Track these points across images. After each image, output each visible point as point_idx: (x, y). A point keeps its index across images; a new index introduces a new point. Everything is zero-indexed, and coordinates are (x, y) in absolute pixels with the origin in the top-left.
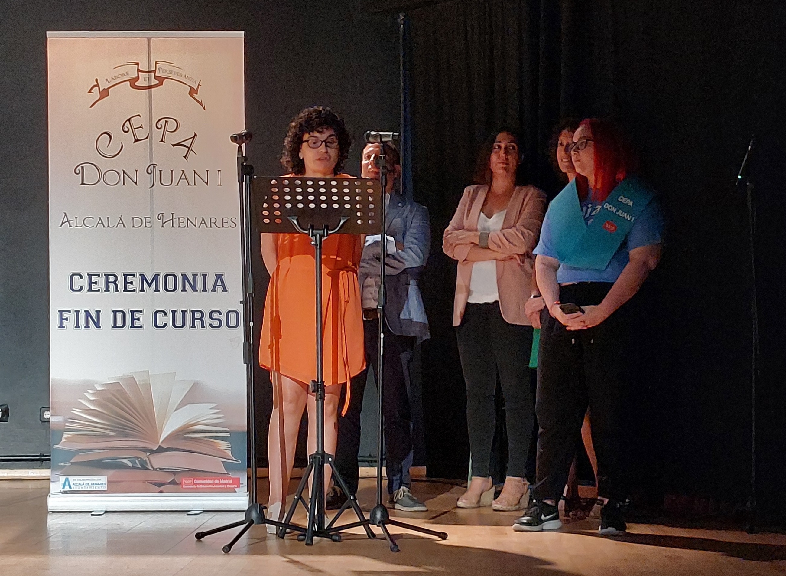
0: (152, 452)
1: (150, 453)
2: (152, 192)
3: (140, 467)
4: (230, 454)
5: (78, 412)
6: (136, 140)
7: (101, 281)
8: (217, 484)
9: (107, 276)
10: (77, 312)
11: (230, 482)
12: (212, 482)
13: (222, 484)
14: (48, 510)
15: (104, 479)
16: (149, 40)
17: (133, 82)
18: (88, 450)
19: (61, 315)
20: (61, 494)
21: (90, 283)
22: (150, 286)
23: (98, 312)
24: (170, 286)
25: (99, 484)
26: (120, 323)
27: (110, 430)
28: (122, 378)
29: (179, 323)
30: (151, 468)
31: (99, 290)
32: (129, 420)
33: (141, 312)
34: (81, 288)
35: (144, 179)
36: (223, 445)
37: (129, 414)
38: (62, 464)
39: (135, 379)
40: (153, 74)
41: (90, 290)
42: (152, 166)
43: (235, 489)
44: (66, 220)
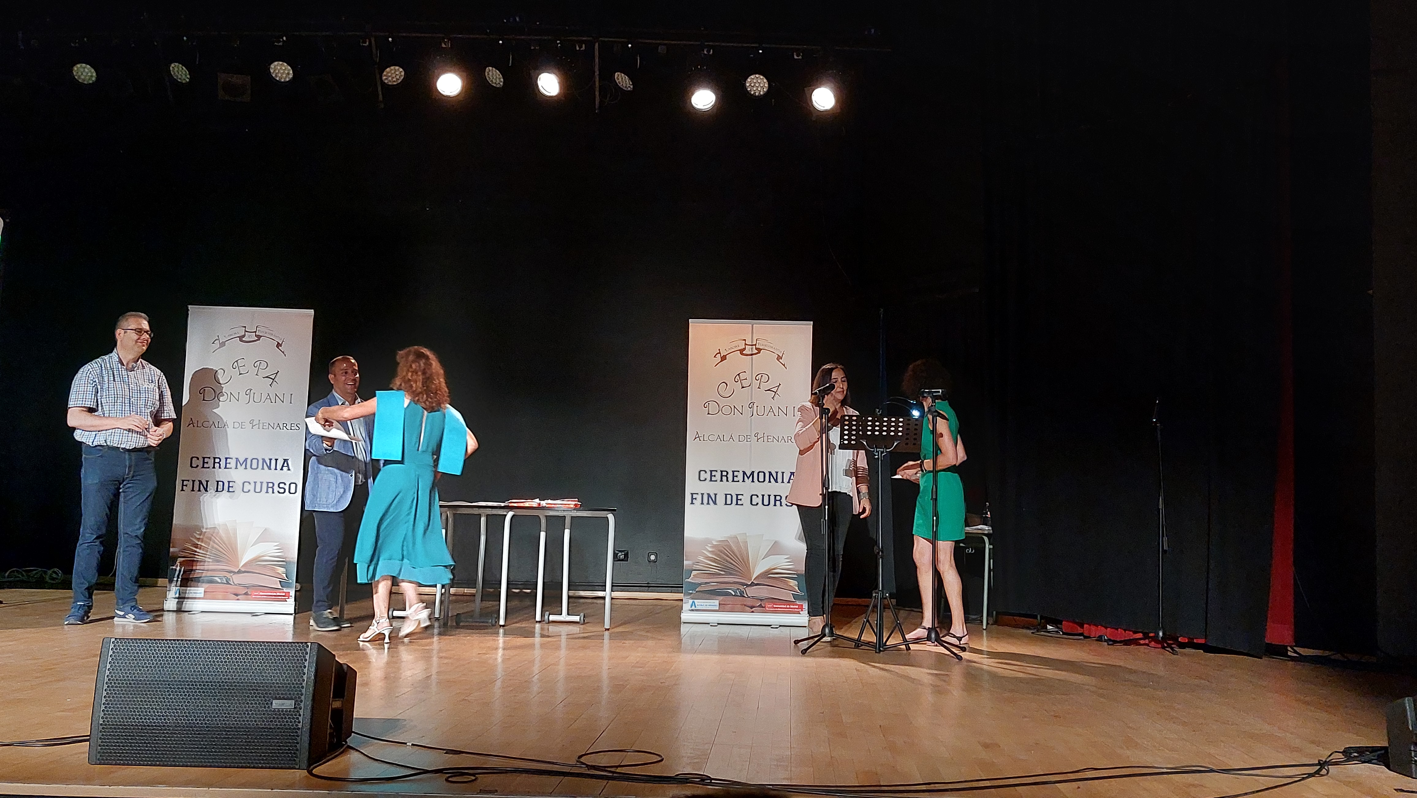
0: (748, 585)
1: (745, 587)
2: (751, 420)
3: (739, 595)
4: (797, 589)
5: (701, 559)
6: (743, 387)
7: (718, 475)
8: (788, 608)
9: (722, 472)
10: (702, 494)
11: (797, 607)
12: (785, 606)
13: (792, 608)
14: (681, 622)
15: (717, 602)
16: (753, 326)
17: (741, 351)
18: (706, 583)
19: (692, 496)
20: (689, 611)
21: (711, 476)
22: (748, 479)
23: (716, 495)
24: (761, 479)
25: (713, 605)
26: (729, 502)
27: (721, 571)
28: (729, 537)
29: (766, 502)
30: (746, 596)
31: (716, 481)
32: (733, 565)
33: (743, 495)
34: (706, 479)
35: (747, 411)
36: (793, 583)
37: (733, 560)
38: (691, 592)
39: (738, 538)
40: (754, 347)
41: (711, 480)
42: (752, 404)
43: (800, 612)
44: (697, 436)
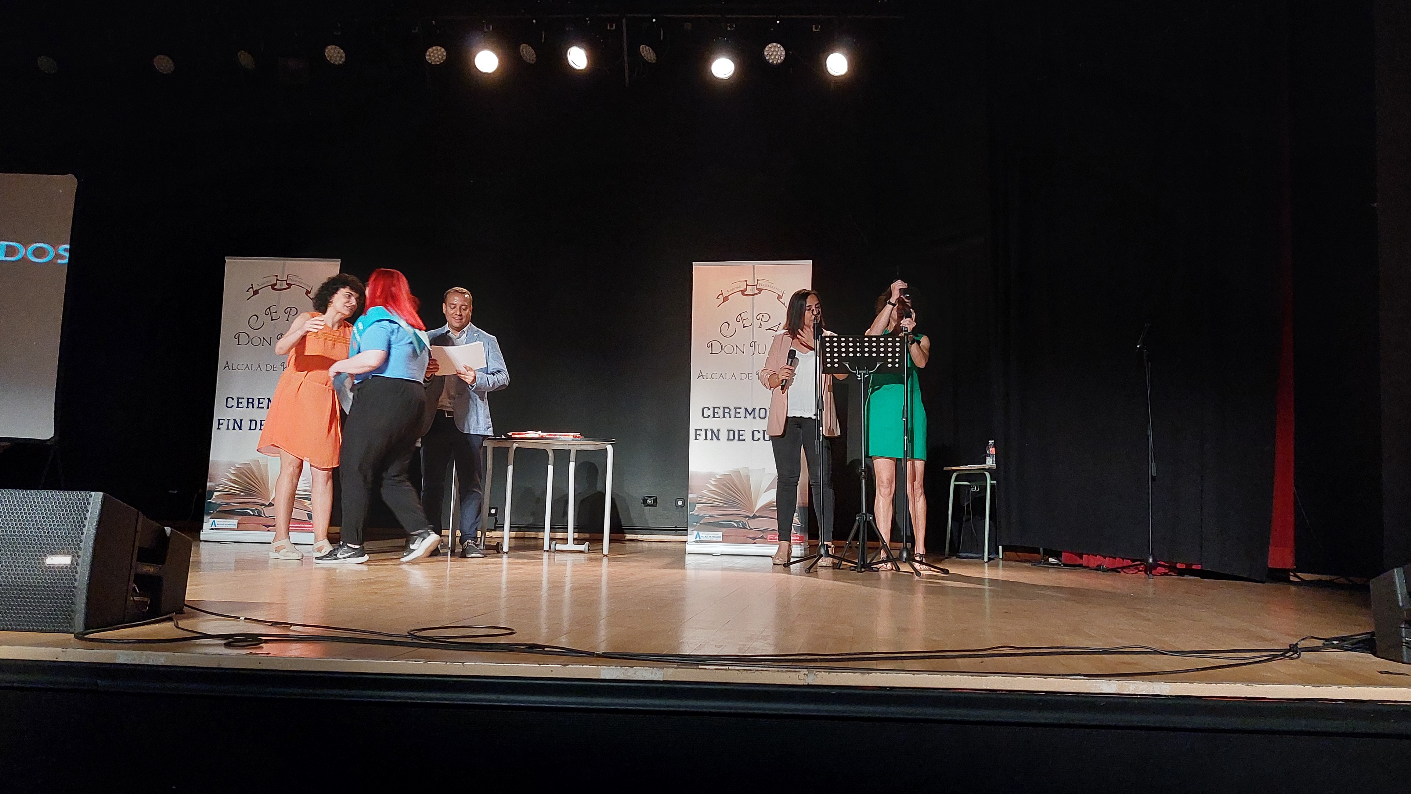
0: (750, 518)
1: (747, 519)
2: (753, 358)
3: (742, 527)
5: (705, 492)
6: (744, 327)
7: (721, 412)
9: (724, 408)
10: (706, 430)
14: (686, 552)
15: (720, 534)
16: (754, 266)
17: (743, 292)
18: (711, 516)
19: (696, 432)
20: (694, 543)
21: (714, 413)
22: (750, 415)
23: (718, 430)
25: (717, 537)
26: (731, 437)
27: (722, 503)
28: (732, 472)
30: (748, 528)
31: (719, 417)
32: (736, 497)
33: (744, 431)
34: (709, 416)
35: (749, 350)
37: (736, 494)
38: (695, 524)
39: (741, 472)
40: (755, 287)
41: (714, 417)
42: (753, 342)
44: (701, 375)
